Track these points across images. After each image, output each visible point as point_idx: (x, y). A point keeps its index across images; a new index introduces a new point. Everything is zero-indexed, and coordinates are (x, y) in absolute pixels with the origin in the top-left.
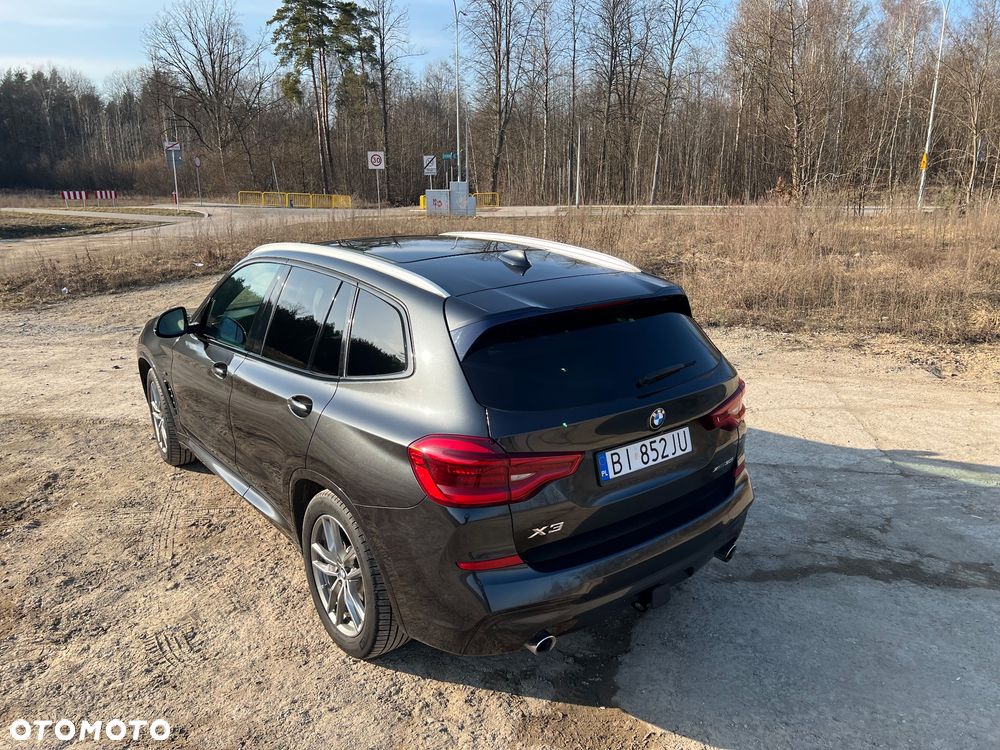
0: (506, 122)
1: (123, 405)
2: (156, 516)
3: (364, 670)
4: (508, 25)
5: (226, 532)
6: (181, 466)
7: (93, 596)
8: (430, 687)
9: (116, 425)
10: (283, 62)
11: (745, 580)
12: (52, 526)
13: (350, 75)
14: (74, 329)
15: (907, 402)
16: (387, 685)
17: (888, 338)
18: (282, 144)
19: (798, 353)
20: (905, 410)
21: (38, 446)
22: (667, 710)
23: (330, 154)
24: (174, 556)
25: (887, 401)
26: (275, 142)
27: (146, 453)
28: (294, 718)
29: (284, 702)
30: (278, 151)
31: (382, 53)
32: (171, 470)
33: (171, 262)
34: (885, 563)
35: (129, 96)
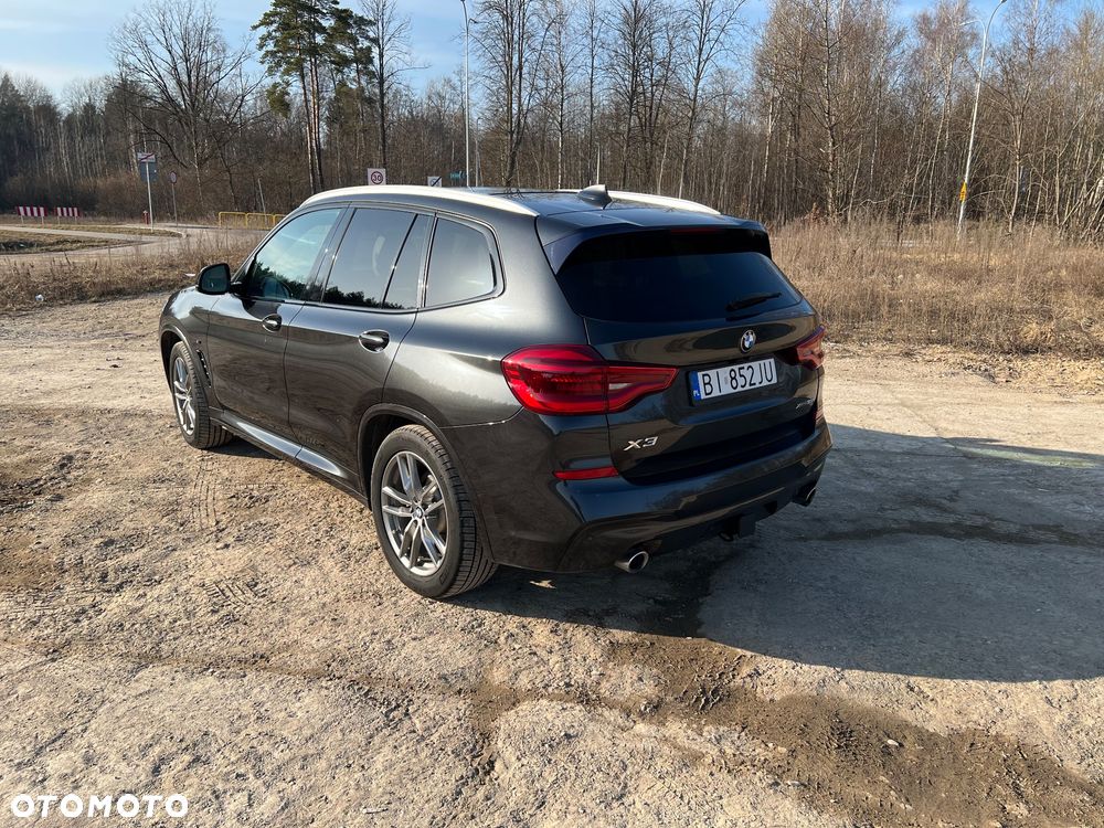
0: (518, 143)
1: (131, 398)
2: (190, 492)
3: (440, 609)
4: (521, 37)
5: (271, 503)
6: (208, 449)
7: (139, 554)
8: (512, 623)
9: (127, 414)
10: (271, 71)
11: (818, 539)
12: (78, 499)
13: (344, 89)
14: (56, 334)
15: (964, 400)
16: (468, 620)
17: (939, 348)
18: (267, 163)
19: (848, 360)
20: (962, 406)
21: (44, 432)
22: (756, 638)
23: (321, 175)
24: (218, 523)
25: (945, 400)
26: (260, 161)
27: (166, 439)
28: (377, 646)
29: (364, 634)
30: (263, 170)
31: (381, 65)
32: (197, 454)
33: (158, 271)
34: (956, 525)
35: (89, 108)
